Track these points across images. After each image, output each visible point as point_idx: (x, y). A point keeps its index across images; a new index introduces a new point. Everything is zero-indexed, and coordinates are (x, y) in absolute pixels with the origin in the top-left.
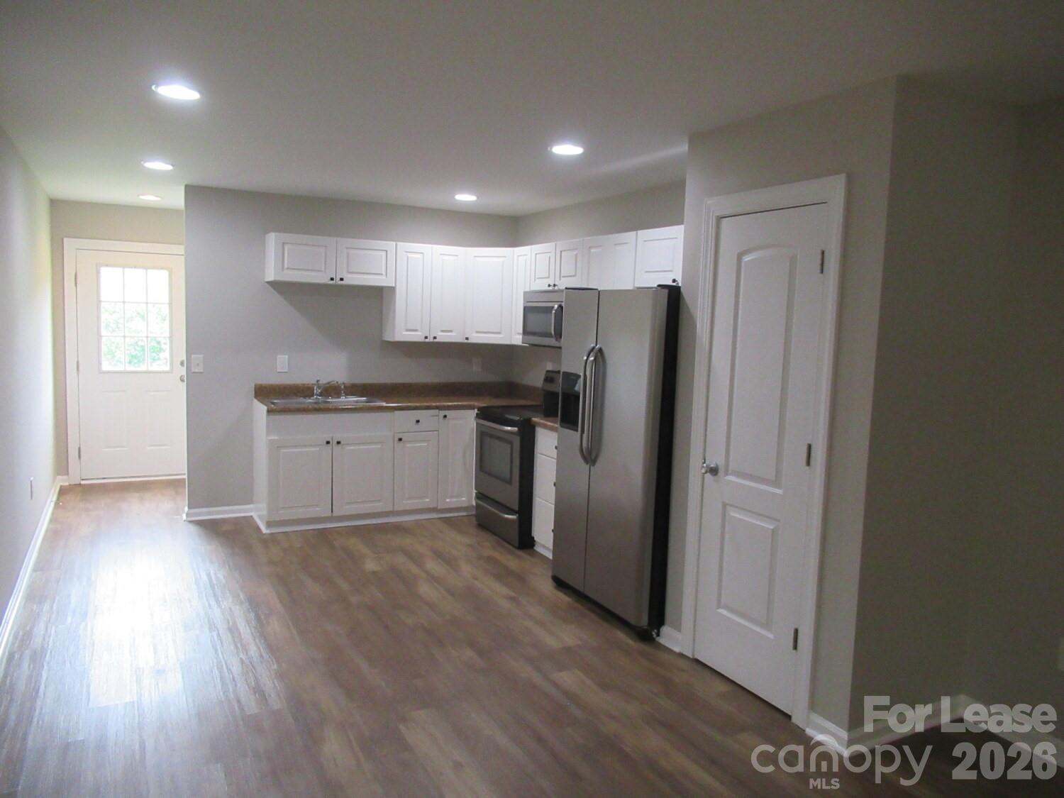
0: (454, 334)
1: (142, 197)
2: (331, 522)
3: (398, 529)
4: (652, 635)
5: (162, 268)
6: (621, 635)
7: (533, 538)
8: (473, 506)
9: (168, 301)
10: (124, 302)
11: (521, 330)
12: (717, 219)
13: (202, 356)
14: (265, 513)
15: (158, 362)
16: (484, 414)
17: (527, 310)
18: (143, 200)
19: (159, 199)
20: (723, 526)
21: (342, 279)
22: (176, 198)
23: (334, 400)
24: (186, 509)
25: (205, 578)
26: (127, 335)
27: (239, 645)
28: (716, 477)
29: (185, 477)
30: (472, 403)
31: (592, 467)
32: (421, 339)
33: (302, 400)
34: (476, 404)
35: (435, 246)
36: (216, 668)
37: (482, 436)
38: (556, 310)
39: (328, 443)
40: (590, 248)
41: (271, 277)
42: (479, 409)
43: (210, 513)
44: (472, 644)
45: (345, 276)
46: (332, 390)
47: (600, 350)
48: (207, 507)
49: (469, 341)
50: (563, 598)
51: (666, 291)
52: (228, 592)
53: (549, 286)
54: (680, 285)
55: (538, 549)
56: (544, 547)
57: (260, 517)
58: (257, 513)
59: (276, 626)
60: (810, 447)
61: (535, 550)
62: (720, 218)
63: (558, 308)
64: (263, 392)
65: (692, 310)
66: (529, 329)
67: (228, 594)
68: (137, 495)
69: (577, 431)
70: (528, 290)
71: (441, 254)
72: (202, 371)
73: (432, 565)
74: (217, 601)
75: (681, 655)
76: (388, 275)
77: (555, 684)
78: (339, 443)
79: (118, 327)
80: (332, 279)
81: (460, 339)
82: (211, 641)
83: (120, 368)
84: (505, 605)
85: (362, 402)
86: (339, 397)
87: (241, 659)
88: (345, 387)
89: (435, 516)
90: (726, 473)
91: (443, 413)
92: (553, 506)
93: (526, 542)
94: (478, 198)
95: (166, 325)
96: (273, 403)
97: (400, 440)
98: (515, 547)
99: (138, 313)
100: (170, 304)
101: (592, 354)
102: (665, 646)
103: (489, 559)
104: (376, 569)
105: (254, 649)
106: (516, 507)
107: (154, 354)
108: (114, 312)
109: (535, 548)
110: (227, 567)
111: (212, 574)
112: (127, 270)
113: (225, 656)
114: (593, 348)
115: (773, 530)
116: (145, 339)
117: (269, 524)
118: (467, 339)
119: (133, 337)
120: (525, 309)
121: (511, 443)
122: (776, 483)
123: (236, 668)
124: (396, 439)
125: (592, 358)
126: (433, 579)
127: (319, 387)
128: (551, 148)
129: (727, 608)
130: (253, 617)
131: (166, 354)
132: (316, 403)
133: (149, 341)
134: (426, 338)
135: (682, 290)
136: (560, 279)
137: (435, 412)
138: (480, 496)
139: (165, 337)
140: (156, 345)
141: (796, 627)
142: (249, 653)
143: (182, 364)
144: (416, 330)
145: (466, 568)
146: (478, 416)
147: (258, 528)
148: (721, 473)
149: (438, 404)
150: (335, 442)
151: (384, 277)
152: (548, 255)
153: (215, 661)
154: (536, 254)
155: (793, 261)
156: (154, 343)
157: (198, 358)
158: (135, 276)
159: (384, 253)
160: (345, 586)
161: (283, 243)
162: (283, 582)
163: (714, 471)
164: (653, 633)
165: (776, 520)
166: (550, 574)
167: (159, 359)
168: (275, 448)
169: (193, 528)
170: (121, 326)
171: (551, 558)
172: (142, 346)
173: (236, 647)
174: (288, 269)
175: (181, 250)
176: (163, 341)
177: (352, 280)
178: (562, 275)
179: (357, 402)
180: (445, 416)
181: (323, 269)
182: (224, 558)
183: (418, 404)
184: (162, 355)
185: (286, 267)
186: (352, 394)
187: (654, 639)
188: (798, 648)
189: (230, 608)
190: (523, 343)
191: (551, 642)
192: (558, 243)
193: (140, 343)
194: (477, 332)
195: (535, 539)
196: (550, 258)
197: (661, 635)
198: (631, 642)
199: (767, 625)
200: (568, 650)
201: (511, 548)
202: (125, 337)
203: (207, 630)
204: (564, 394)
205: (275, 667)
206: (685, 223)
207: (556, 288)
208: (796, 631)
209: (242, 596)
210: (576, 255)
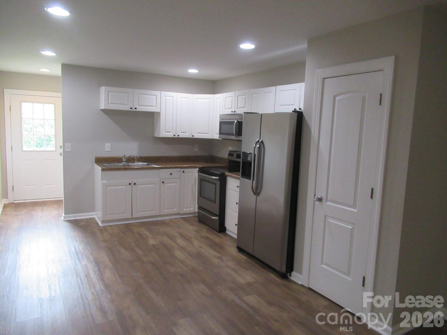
0: (187, 134)
1: (40, 70)
2: (131, 220)
3: (162, 223)
4: (287, 276)
5: (51, 103)
6: (273, 276)
7: (226, 227)
8: (196, 212)
9: (54, 119)
10: (33, 119)
11: (218, 132)
12: (323, 79)
13: (70, 144)
14: (100, 216)
15: (49, 146)
16: (202, 170)
17: (221, 123)
18: (41, 71)
19: (49, 71)
20: (325, 226)
21: (136, 108)
22: (57, 71)
23: (132, 164)
24: (64, 215)
25: (73, 249)
26: (35, 134)
27: (91, 285)
28: (322, 202)
29: (63, 199)
30: (196, 165)
31: (257, 196)
32: (173, 136)
33: (117, 164)
34: (197, 166)
35: (178, 93)
36: (80, 297)
37: (201, 181)
38: (236, 123)
39: (130, 184)
40: (252, 94)
41: (103, 107)
42: (199, 168)
43: (75, 217)
44: (204, 282)
45: (137, 107)
46: (131, 159)
47: (262, 142)
48: (73, 214)
49: (194, 137)
50: (243, 257)
51: (296, 114)
52: (84, 256)
53: (232, 112)
54: (303, 111)
55: (228, 232)
56: (231, 232)
57: (98, 218)
58: (97, 216)
59: (108, 274)
60: (372, 190)
61: (226, 233)
62: (324, 79)
63: (237, 122)
64: (99, 161)
65: (309, 123)
66: (222, 132)
67: (85, 258)
68: (40, 208)
69: (250, 179)
70: (221, 114)
71: (181, 97)
72: (70, 151)
73: (180, 241)
74: (80, 262)
75: (302, 286)
76: (157, 107)
77: (245, 302)
78: (135, 184)
79: (31, 131)
80: (131, 108)
81: (190, 136)
82: (77, 282)
83: (32, 149)
84: (216, 261)
85: (145, 165)
86: (134, 163)
87: (92, 292)
88: (137, 158)
89: (178, 217)
90: (327, 201)
91: (182, 170)
92: (238, 214)
93: (222, 229)
94: (199, 71)
95: (53, 129)
96: (104, 166)
97: (163, 182)
98: (217, 232)
99: (41, 125)
100: (55, 120)
101: (258, 144)
102: (294, 281)
103: (207, 238)
104: (154, 243)
105: (99, 286)
106: (218, 214)
107: (48, 142)
108: (30, 124)
109: (226, 232)
110: (84, 243)
111: (76, 247)
112: (34, 104)
113: (84, 291)
114: (258, 141)
115: (351, 229)
116: (43, 136)
117: (103, 222)
118: (193, 136)
119: (38, 135)
120: (220, 122)
121: (215, 184)
122: (354, 206)
123: (90, 297)
124: (161, 182)
125: (258, 146)
126: (182, 248)
127: (125, 158)
128: (240, 46)
129: (326, 264)
130: (97, 269)
131: (53, 142)
132: (124, 166)
133: (45, 137)
134: (174, 135)
135: (303, 113)
136: (237, 109)
137: (179, 169)
138: (200, 208)
139: (52, 135)
140: (49, 138)
141: (364, 275)
142: (96, 289)
143: (61, 147)
144: (170, 132)
145: (196, 243)
146: (199, 171)
147: (98, 224)
148: (324, 200)
149: (180, 166)
150: (133, 184)
151: (155, 108)
152: (232, 98)
153: (79, 294)
154: (225, 97)
155: (364, 99)
156: (48, 138)
157: (68, 145)
158: (38, 106)
159: (155, 97)
160: (141, 253)
161: (109, 91)
162: (111, 251)
163: (320, 200)
164: (288, 275)
165: (353, 224)
166: (235, 245)
167: (50, 144)
168: (105, 186)
169: (67, 224)
170: (32, 130)
171: (236, 238)
172: (43, 139)
173: (90, 286)
174: (110, 103)
175: (60, 95)
176: (52, 136)
177: (140, 109)
178: (238, 107)
179: (143, 165)
180: (184, 172)
181: (127, 104)
182: (82, 239)
183: (171, 166)
184: (51, 143)
185: (110, 102)
186: (140, 161)
187: (288, 277)
188: (365, 286)
189: (86, 265)
190: (219, 138)
191: (241, 280)
192: (236, 92)
193: (41, 137)
194: (197, 133)
195: (227, 228)
196: (232, 99)
197: (291, 275)
198: (278, 279)
199: (348, 274)
200: (249, 284)
201: (216, 232)
202: (34, 135)
203: (75, 276)
204: (243, 162)
205: (109, 296)
206: (305, 82)
207: (235, 113)
208: (364, 278)
209: (91, 258)
210: (245, 98)
